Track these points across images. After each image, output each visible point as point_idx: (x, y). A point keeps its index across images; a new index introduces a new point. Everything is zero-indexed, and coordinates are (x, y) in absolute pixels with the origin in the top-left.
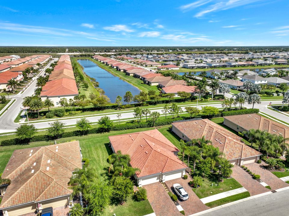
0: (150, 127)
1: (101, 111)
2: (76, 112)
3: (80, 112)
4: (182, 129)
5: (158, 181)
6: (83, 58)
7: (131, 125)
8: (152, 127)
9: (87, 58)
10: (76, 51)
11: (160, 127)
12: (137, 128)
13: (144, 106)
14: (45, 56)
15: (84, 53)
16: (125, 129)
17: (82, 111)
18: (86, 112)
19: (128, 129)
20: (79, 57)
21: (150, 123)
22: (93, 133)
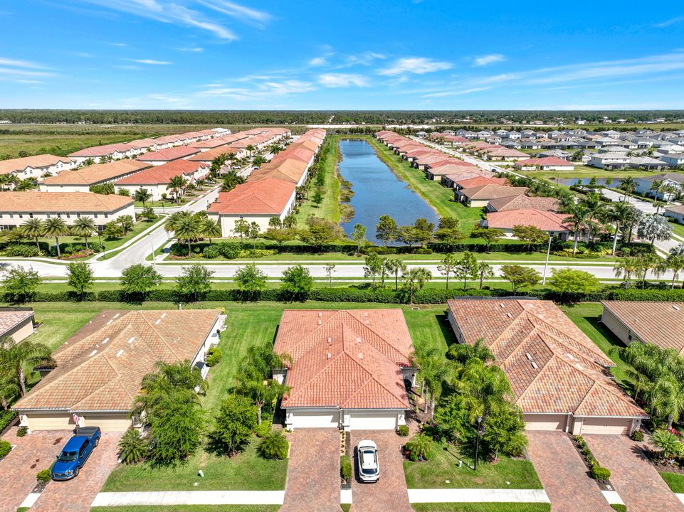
0: (401, 303)
1: (316, 256)
2: (265, 252)
3: (272, 252)
4: (461, 318)
5: (335, 425)
6: (354, 136)
7: (357, 292)
8: (406, 303)
9: (363, 137)
10: (347, 122)
11: (425, 307)
12: (370, 301)
13: (420, 253)
14: (276, 130)
15: (363, 126)
16: (342, 301)
17: (277, 250)
18: (284, 255)
19: (349, 300)
20: (346, 133)
21: (402, 295)
22: (270, 300)
